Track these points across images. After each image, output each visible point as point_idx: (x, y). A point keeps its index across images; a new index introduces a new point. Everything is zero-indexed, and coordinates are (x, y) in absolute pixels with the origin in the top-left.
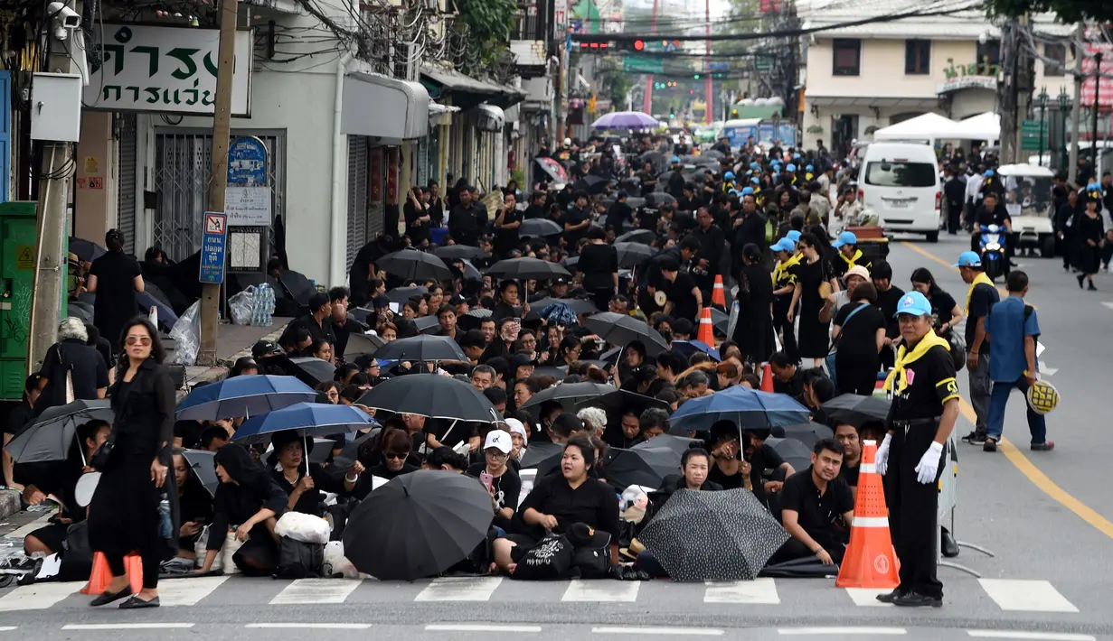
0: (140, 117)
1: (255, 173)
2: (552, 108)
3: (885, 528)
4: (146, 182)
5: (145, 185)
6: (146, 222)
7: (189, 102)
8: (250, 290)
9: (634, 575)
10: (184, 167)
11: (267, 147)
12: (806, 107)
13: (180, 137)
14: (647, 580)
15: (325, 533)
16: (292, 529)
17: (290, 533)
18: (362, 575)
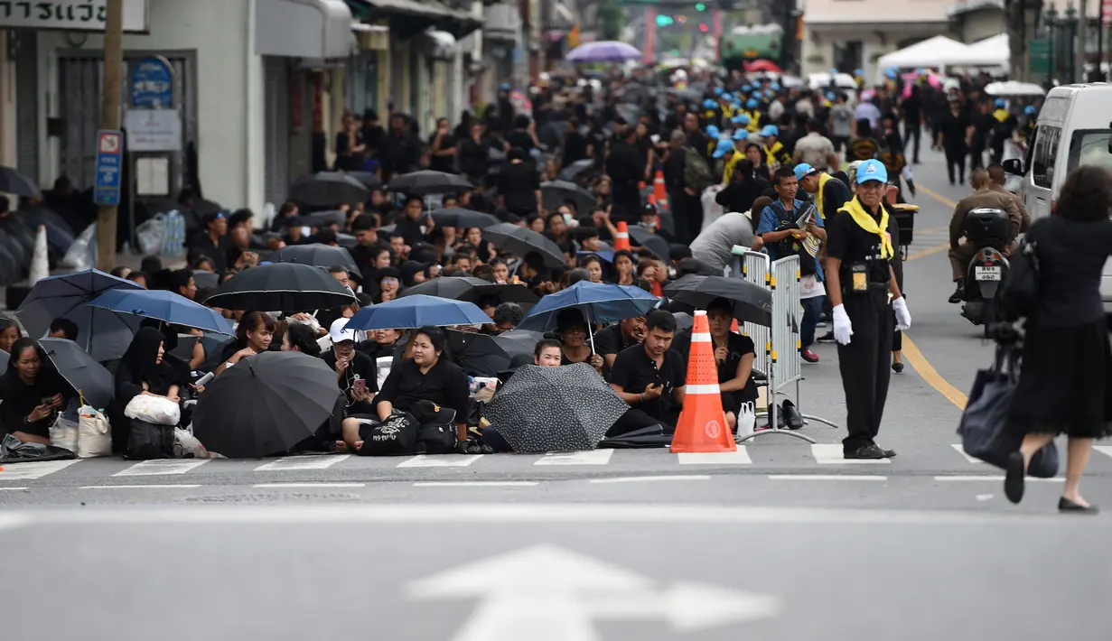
0: (40, 35)
1: (160, 95)
2: (518, 38)
3: (716, 395)
4: (49, 108)
5: (48, 110)
6: (49, 150)
7: (84, 19)
8: (159, 219)
9: (478, 449)
10: (89, 92)
11: (176, 70)
12: (805, 35)
13: (84, 60)
14: (491, 453)
15: (175, 415)
16: (142, 412)
17: (140, 415)
18: (213, 454)
